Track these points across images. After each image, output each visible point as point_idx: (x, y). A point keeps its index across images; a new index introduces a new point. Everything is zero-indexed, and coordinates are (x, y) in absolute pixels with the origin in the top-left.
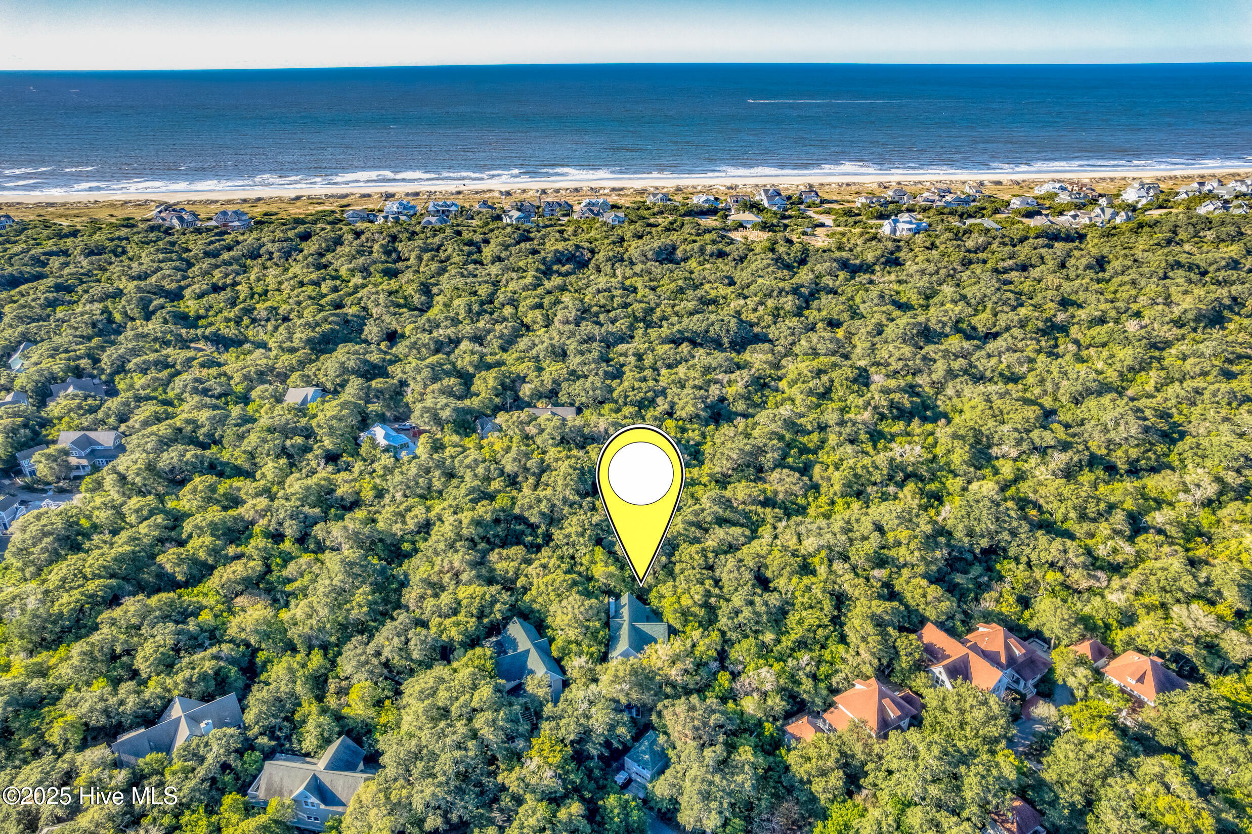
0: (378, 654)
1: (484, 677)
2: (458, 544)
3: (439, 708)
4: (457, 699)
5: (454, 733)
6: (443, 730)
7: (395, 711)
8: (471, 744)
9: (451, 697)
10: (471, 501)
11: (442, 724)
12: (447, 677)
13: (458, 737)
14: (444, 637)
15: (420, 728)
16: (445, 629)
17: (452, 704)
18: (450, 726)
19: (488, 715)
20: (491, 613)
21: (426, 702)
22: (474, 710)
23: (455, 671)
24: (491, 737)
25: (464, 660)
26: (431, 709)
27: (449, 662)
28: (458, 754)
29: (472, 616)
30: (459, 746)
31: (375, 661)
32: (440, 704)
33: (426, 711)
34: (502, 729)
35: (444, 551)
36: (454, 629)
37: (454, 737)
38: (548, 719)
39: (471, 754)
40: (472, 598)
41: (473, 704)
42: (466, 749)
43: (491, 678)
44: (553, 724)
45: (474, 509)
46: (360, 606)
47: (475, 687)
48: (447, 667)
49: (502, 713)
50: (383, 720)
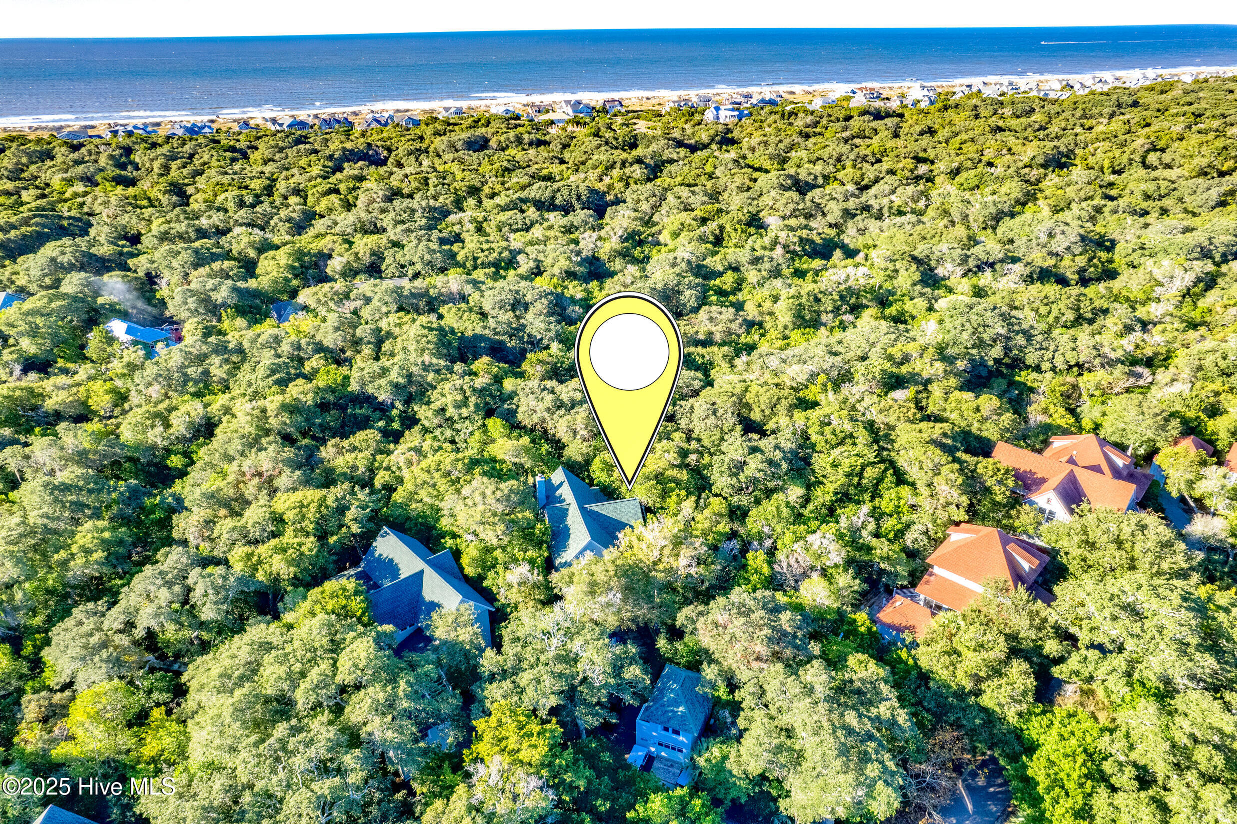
0: (130, 625)
1: (351, 628)
2: (264, 441)
3: (267, 701)
4: (303, 675)
5: (309, 743)
6: (283, 743)
7: (174, 727)
8: (349, 759)
9: (289, 674)
10: (278, 382)
11: (281, 730)
12: (275, 640)
13: (320, 750)
14: (260, 576)
15: (233, 749)
16: (260, 562)
17: (294, 686)
18: (296, 730)
19: (376, 693)
20: (341, 526)
21: (238, 693)
22: (343, 689)
23: (290, 627)
24: (389, 735)
25: (305, 606)
26: (251, 706)
27: (276, 617)
28: (325, 786)
29: (308, 535)
30: (324, 769)
31: (123, 640)
32: (269, 691)
33: (238, 711)
34: (408, 714)
35: (242, 454)
36: (277, 558)
37: (312, 752)
38: (492, 678)
39: (354, 778)
40: (302, 506)
41: (338, 679)
42: (340, 771)
43: (365, 626)
44: (507, 684)
45: (283, 392)
46: (87, 552)
47: (335, 647)
48: (273, 626)
49: (402, 684)
50: (148, 751)
